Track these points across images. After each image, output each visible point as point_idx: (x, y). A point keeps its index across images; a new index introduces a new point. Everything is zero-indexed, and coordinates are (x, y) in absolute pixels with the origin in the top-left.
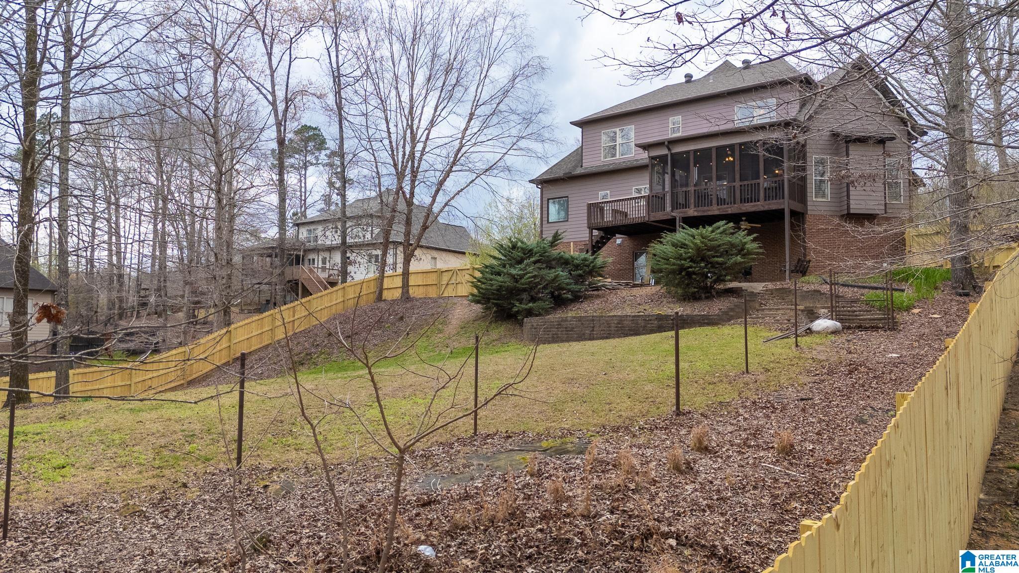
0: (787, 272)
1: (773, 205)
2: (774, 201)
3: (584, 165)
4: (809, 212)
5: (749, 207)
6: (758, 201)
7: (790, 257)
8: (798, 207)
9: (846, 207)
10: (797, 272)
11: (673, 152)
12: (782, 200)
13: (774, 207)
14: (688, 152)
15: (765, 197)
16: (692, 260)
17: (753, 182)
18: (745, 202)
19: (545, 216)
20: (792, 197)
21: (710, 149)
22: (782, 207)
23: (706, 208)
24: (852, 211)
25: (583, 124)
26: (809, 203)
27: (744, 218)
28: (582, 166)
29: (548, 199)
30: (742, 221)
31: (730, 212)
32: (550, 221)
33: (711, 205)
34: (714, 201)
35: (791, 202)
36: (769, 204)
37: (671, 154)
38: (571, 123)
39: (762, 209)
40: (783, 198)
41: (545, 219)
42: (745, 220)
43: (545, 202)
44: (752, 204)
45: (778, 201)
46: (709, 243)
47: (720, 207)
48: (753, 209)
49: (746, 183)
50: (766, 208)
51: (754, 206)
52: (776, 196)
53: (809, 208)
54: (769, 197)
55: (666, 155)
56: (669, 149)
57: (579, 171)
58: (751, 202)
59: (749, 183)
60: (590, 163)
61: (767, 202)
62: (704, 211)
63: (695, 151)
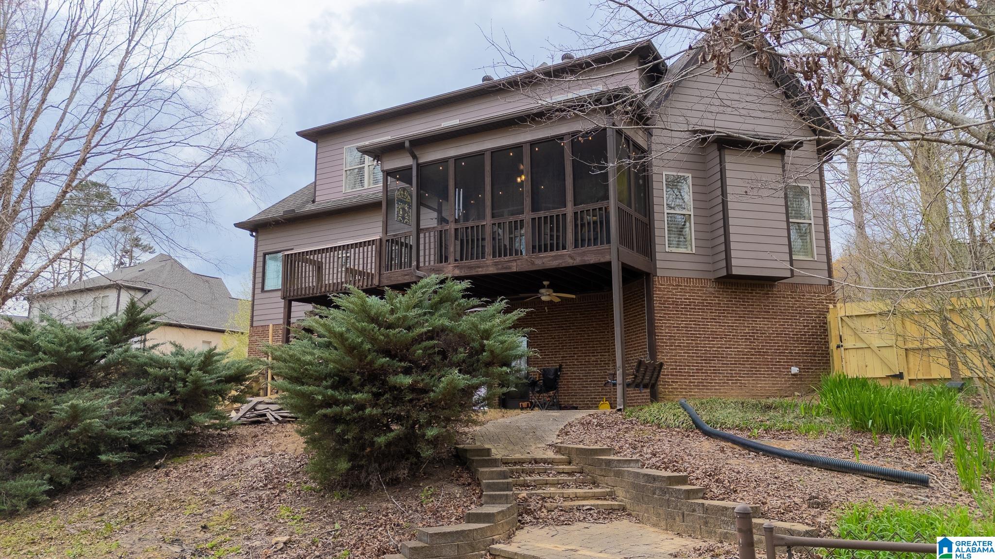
0: (619, 389)
1: (590, 256)
2: (592, 248)
3: (317, 199)
4: (659, 273)
5: (548, 260)
6: (564, 248)
7: (625, 361)
8: (637, 261)
9: (723, 264)
10: (637, 386)
11: (421, 161)
12: (606, 246)
13: (592, 259)
14: (445, 161)
15: (576, 240)
16: (342, 381)
17: (554, 212)
18: (540, 251)
19: (259, 280)
20: (625, 239)
21: (481, 154)
22: (606, 259)
23: (474, 262)
24: (735, 272)
25: (317, 135)
26: (658, 256)
27: (546, 283)
28: (314, 201)
29: (265, 255)
30: (543, 287)
31: (514, 269)
32: (266, 288)
33: (483, 257)
34: (488, 249)
35: (623, 249)
36: (584, 254)
37: (418, 165)
38: (299, 134)
39: (570, 262)
40: (609, 242)
41: (259, 286)
42: (549, 287)
43: (260, 259)
44: (553, 253)
45: (599, 247)
46: (380, 334)
47: (497, 259)
48: (554, 264)
49: (542, 214)
50: (578, 261)
51: (555, 258)
52: (595, 239)
53: (659, 264)
54: (583, 240)
55: (409, 168)
56: (415, 157)
57: (310, 208)
58: (552, 250)
59: (548, 214)
60: (327, 198)
61: (581, 250)
62: (470, 268)
63: (458, 159)
